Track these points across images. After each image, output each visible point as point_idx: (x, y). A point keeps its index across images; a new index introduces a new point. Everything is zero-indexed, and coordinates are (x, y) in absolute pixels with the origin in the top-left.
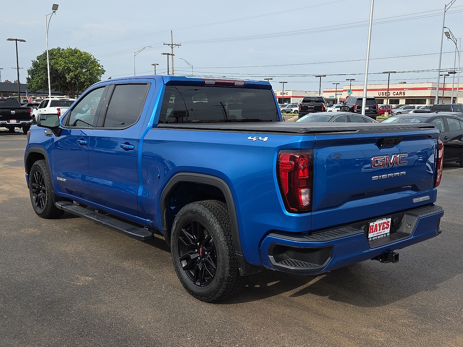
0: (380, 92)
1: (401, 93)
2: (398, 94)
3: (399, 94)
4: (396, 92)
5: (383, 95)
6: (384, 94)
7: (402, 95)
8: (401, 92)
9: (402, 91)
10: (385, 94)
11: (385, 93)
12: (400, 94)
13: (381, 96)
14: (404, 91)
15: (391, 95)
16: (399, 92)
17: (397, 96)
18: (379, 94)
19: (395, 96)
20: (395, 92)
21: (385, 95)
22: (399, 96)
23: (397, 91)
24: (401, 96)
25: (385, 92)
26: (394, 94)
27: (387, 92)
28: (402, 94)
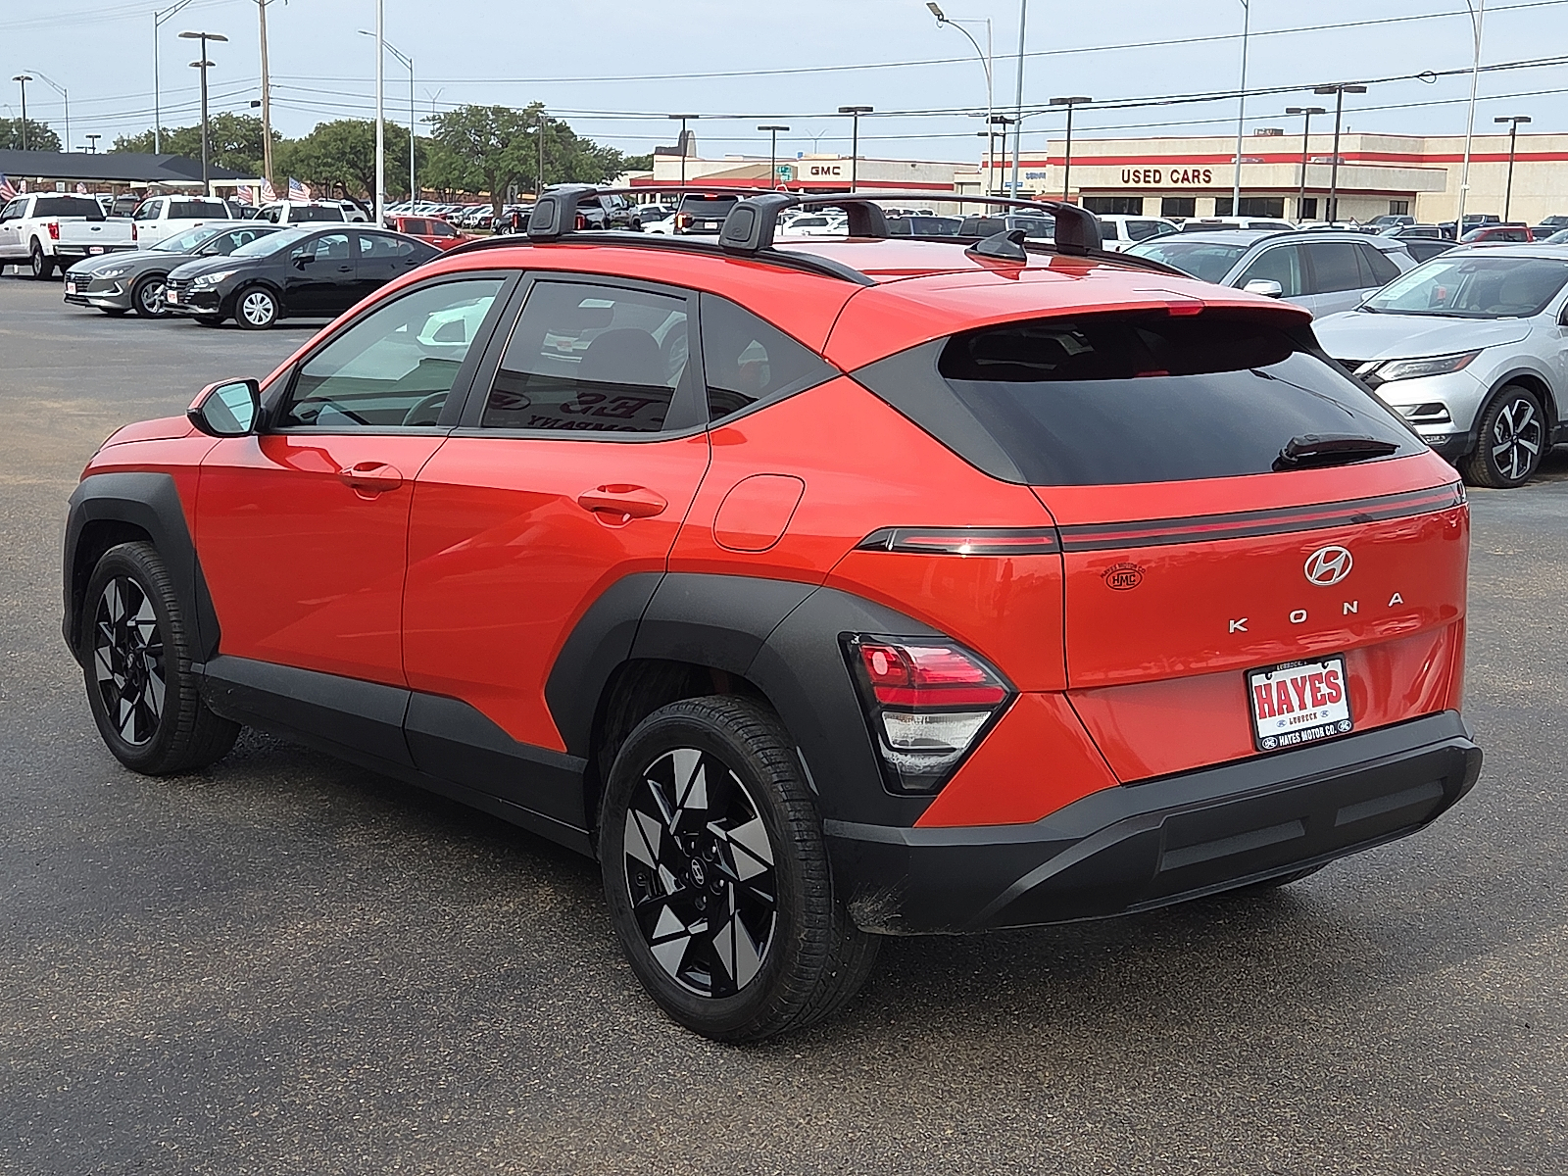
0: (1126, 167)
1: (1196, 174)
2: (1188, 179)
3: (1191, 179)
4: (1181, 168)
5: (1137, 182)
6: (1142, 177)
7: (1201, 180)
8: (1198, 171)
9: (1202, 168)
10: (1145, 176)
11: (1142, 172)
12: (1194, 176)
13: (1132, 184)
14: (1207, 167)
15: (1166, 183)
16: (1190, 168)
17: (1186, 185)
18: (1126, 179)
19: (1179, 185)
20: (1176, 171)
21: (1145, 182)
22: (1192, 185)
23: (1185, 167)
24: (1196, 185)
25: (1145, 171)
26: (1175, 179)
27: (1149, 171)
28: (1202, 177)
